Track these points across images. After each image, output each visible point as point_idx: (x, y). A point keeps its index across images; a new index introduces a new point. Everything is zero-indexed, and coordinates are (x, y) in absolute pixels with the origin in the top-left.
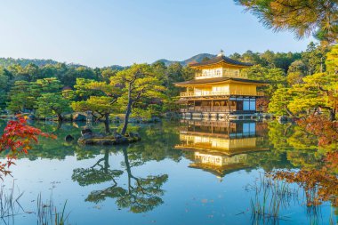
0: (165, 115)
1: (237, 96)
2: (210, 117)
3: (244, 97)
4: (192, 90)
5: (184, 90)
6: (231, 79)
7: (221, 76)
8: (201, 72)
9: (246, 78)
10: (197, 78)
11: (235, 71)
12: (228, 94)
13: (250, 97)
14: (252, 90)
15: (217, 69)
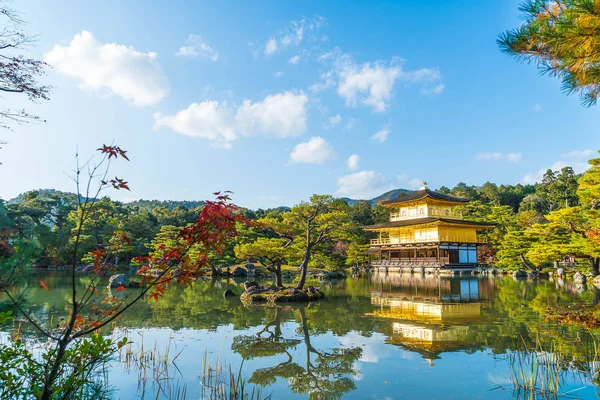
0: (350, 269)
1: (450, 244)
2: (413, 272)
3: (460, 244)
4: (386, 236)
5: (375, 235)
6: (440, 219)
7: (426, 216)
8: (398, 211)
9: (461, 218)
10: (393, 220)
11: (444, 209)
12: (437, 240)
13: (469, 245)
14: (470, 235)
15: (420, 207)
